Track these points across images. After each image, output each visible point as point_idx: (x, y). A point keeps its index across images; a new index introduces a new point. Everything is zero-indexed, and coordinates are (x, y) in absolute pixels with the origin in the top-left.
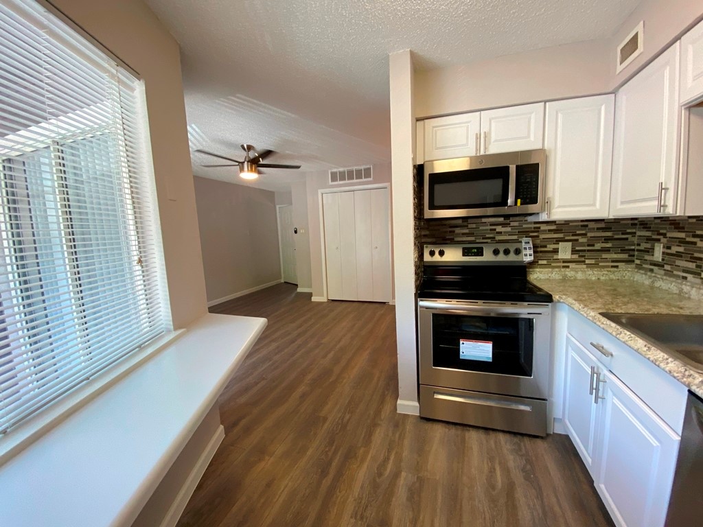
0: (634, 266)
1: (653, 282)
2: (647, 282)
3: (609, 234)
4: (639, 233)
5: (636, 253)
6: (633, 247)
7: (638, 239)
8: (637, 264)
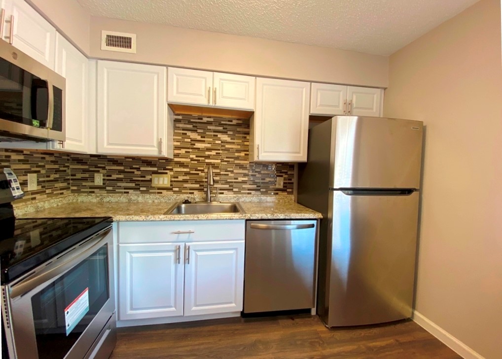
0: (70, 191)
1: (102, 199)
2: (95, 200)
3: (56, 166)
4: (71, 167)
5: (71, 182)
6: (69, 177)
7: (71, 171)
8: (72, 190)
